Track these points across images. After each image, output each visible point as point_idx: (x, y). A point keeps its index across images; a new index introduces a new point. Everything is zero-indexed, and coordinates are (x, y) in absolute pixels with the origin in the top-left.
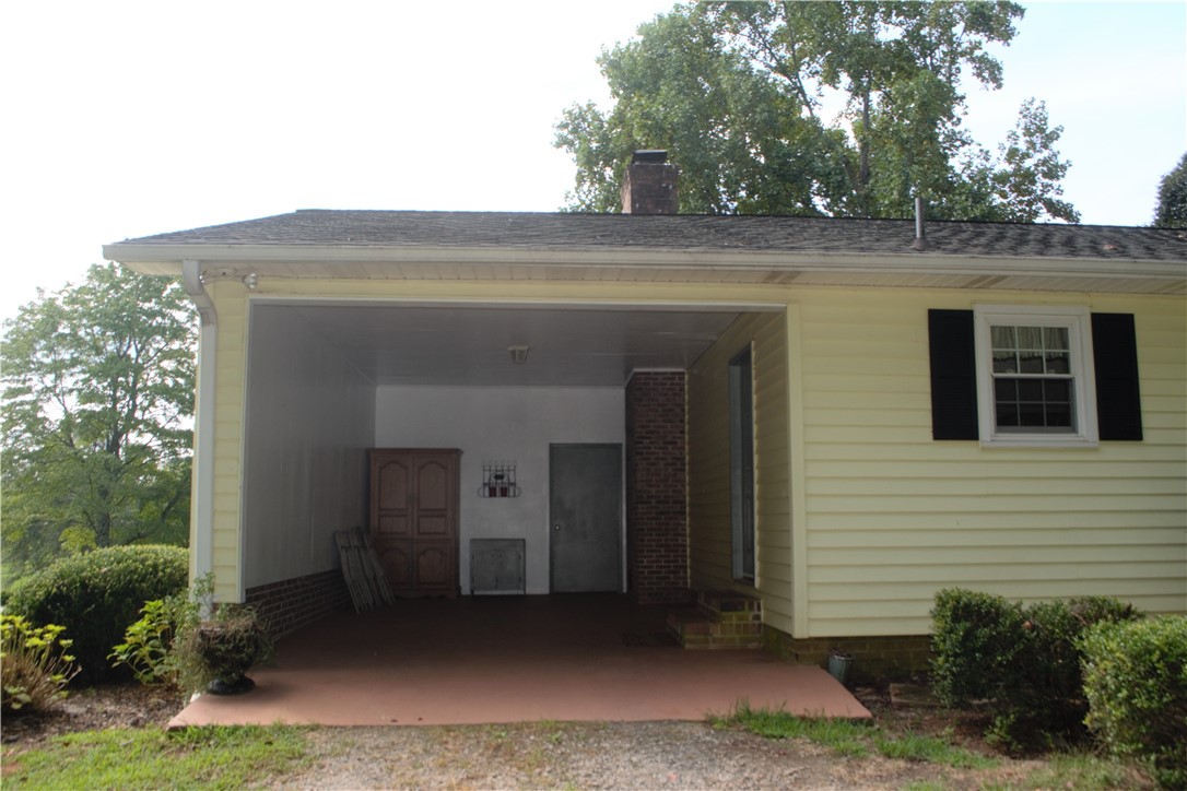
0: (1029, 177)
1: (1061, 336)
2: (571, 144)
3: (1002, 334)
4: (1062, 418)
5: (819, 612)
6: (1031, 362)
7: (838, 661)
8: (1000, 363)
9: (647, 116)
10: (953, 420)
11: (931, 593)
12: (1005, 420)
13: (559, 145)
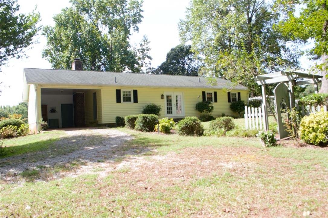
0: (144, 50)
1: (130, 92)
2: (45, 35)
3: (124, 92)
4: (130, 101)
5: (105, 121)
6: (127, 95)
7: (107, 125)
8: (123, 95)
9: (65, 34)
10: (119, 101)
11: (115, 117)
12: (124, 101)
13: (42, 35)
